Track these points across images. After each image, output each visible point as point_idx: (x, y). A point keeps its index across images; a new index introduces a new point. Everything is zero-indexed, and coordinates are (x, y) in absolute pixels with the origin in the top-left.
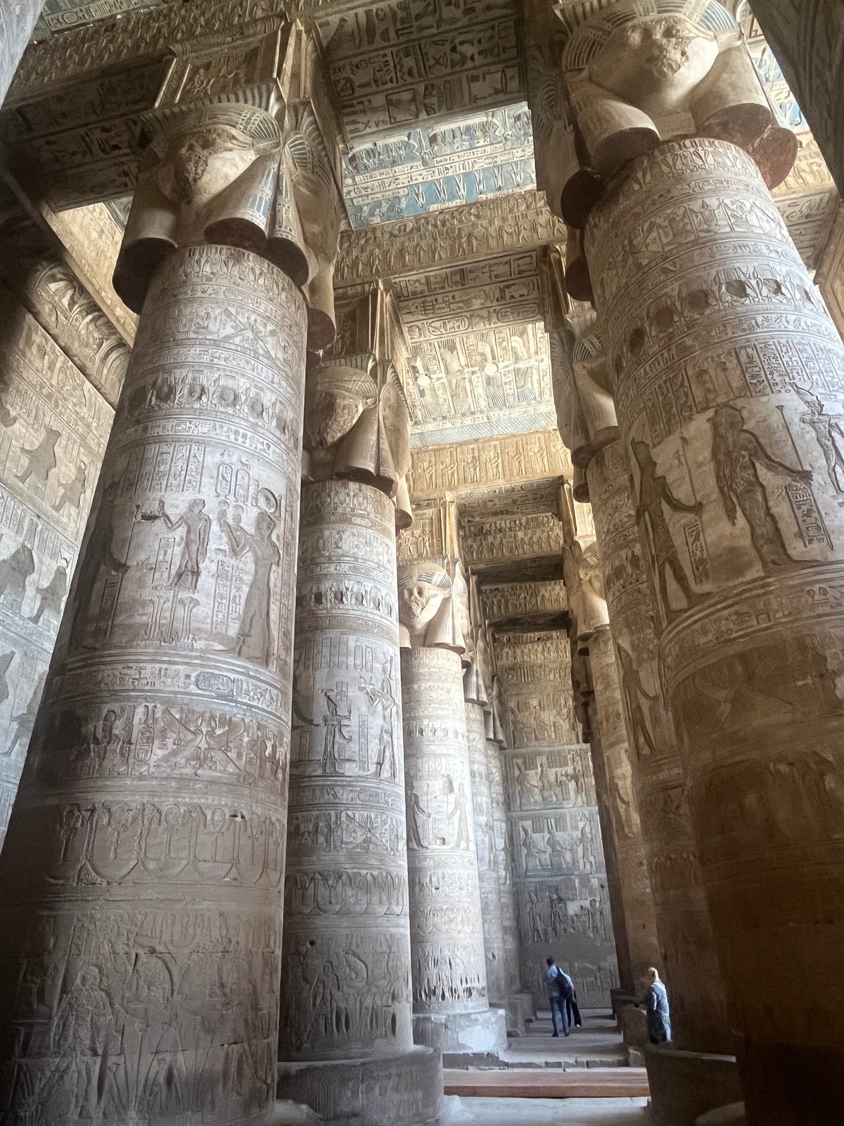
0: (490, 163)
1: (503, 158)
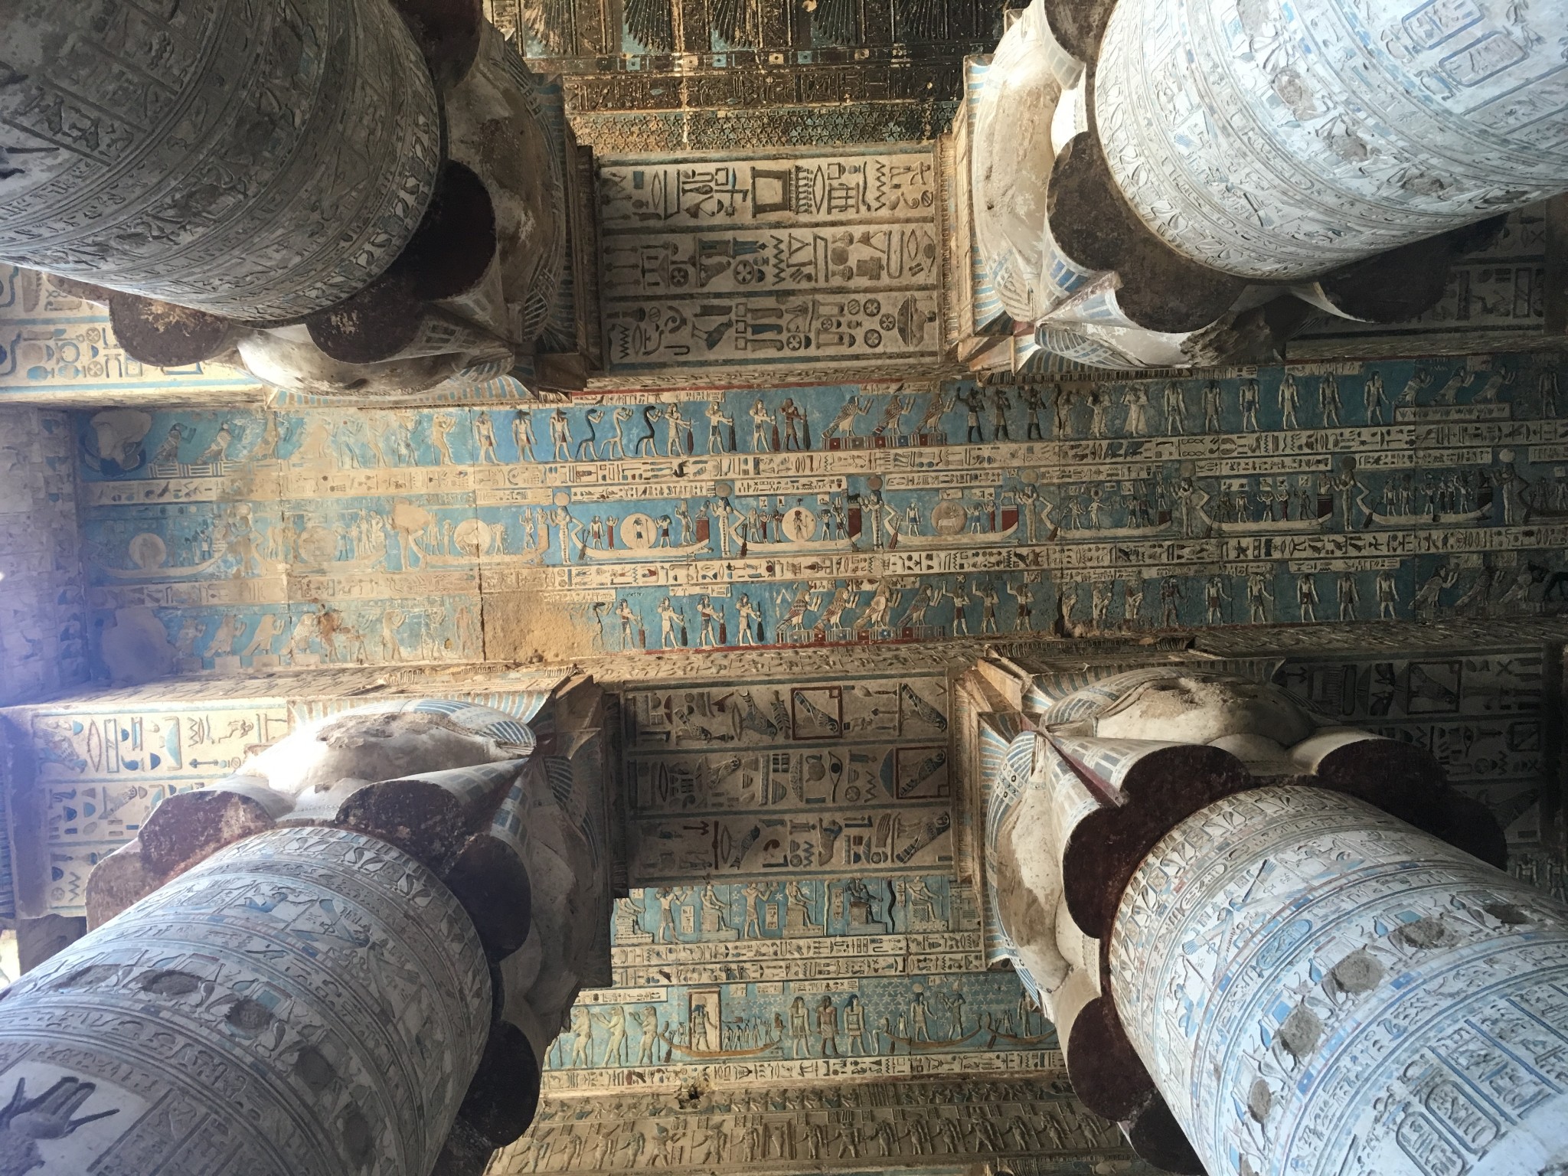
0: (1225, 441)
1: (1200, 447)
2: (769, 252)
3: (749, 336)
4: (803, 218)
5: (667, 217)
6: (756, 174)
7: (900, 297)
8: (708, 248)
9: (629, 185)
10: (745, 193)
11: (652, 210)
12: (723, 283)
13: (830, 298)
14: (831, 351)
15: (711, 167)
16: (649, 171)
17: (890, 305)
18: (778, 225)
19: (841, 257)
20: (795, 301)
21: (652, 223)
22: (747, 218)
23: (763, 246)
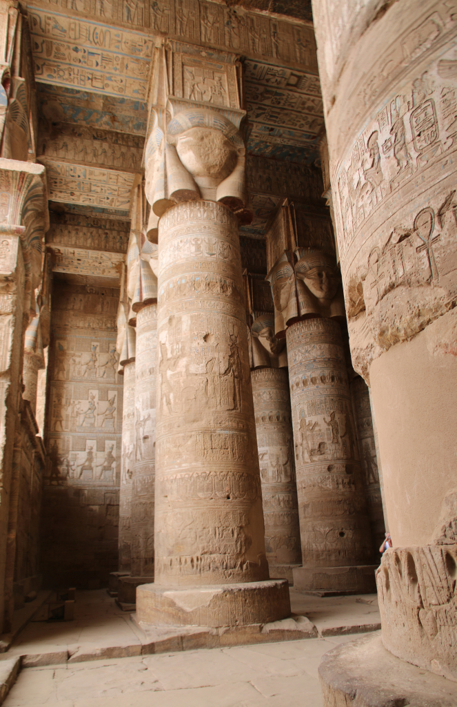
2: (284, 97)
3: (268, 117)
4: (299, 90)
5: (259, 80)
6: (292, 74)
7: (314, 118)
8: (267, 92)
9: (252, 68)
10: (286, 79)
11: (255, 77)
12: (267, 102)
13: (295, 113)
14: (289, 126)
15: (279, 69)
16: (260, 65)
17: (310, 119)
18: (291, 90)
19: (304, 103)
20: (286, 112)
21: (254, 81)
22: (283, 86)
23: (284, 95)
